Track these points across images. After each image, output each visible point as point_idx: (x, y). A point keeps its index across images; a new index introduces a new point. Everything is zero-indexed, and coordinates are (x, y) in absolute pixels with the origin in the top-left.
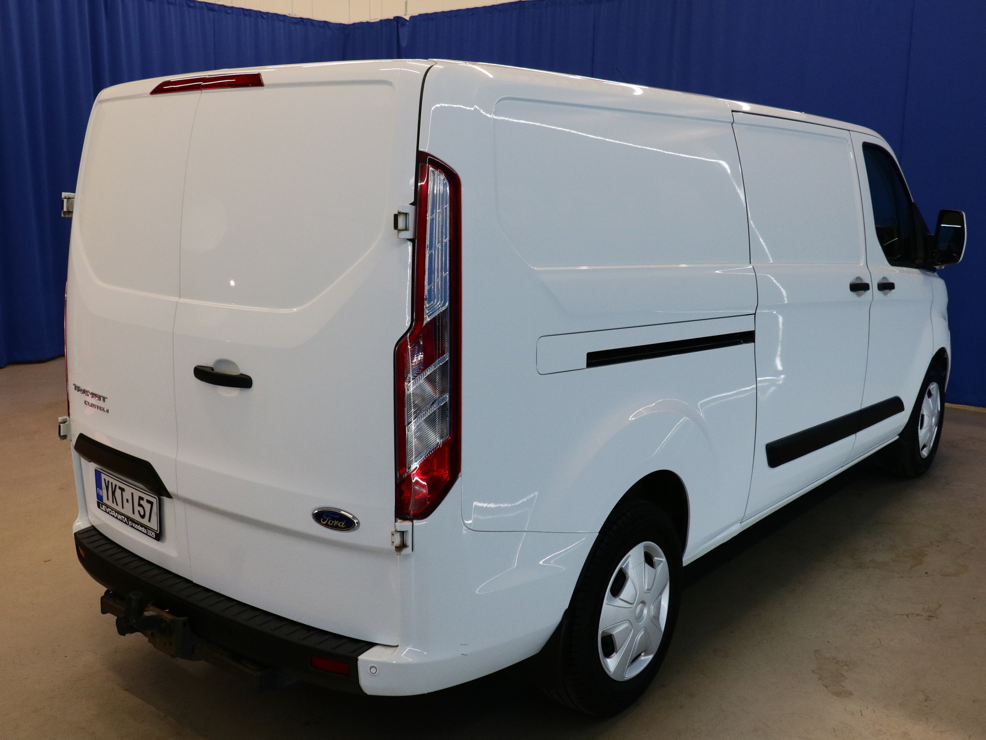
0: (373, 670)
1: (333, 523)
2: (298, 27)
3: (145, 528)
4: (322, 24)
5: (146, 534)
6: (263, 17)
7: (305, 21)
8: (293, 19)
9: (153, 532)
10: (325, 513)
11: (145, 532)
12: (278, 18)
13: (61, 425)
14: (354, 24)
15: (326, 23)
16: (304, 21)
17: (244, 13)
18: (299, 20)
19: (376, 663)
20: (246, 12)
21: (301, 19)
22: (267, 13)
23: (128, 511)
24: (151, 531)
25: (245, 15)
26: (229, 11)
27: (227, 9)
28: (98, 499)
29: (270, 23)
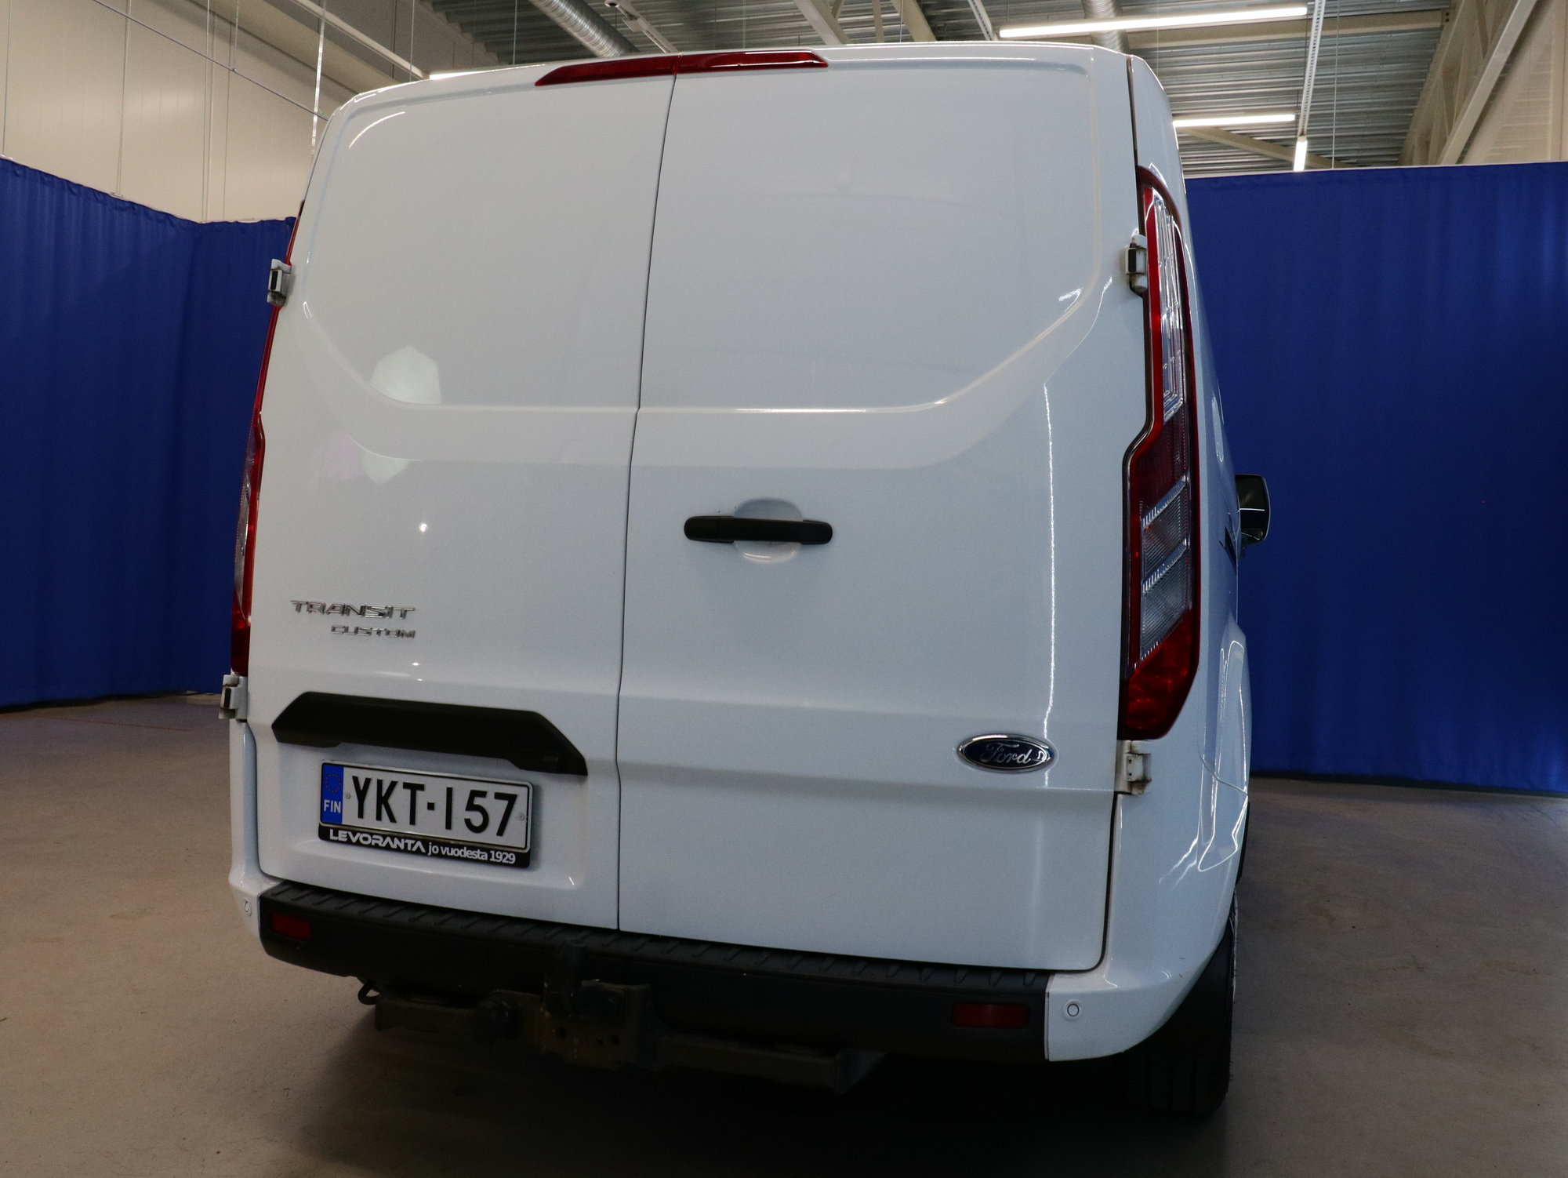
0: (1073, 1011)
1: (1005, 757)
2: (124, 214)
3: (482, 850)
4: (162, 217)
5: (488, 862)
6: (71, 191)
7: (136, 207)
8: (118, 202)
9: (509, 852)
10: (989, 742)
11: (485, 856)
12: (95, 195)
13: (232, 688)
14: (212, 224)
15: (168, 217)
16: (134, 209)
17: (42, 179)
18: (127, 204)
19: (1082, 996)
20: (46, 179)
21: (132, 204)
22: (79, 186)
23: (431, 825)
24: (502, 851)
25: (44, 182)
26: (18, 172)
27: (16, 168)
28: (321, 820)
29: (82, 202)
